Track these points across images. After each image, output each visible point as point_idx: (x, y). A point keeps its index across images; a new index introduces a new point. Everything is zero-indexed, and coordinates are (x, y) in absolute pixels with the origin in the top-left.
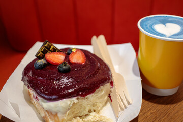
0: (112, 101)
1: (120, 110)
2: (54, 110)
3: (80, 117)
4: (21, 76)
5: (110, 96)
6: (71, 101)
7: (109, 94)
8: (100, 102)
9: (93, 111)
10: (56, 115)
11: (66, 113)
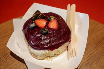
0: (67, 50)
1: (70, 56)
2: (36, 54)
3: (49, 57)
4: (22, 28)
5: (67, 47)
6: (45, 52)
7: (67, 46)
8: (61, 50)
9: (56, 54)
10: (37, 56)
11: (41, 56)
